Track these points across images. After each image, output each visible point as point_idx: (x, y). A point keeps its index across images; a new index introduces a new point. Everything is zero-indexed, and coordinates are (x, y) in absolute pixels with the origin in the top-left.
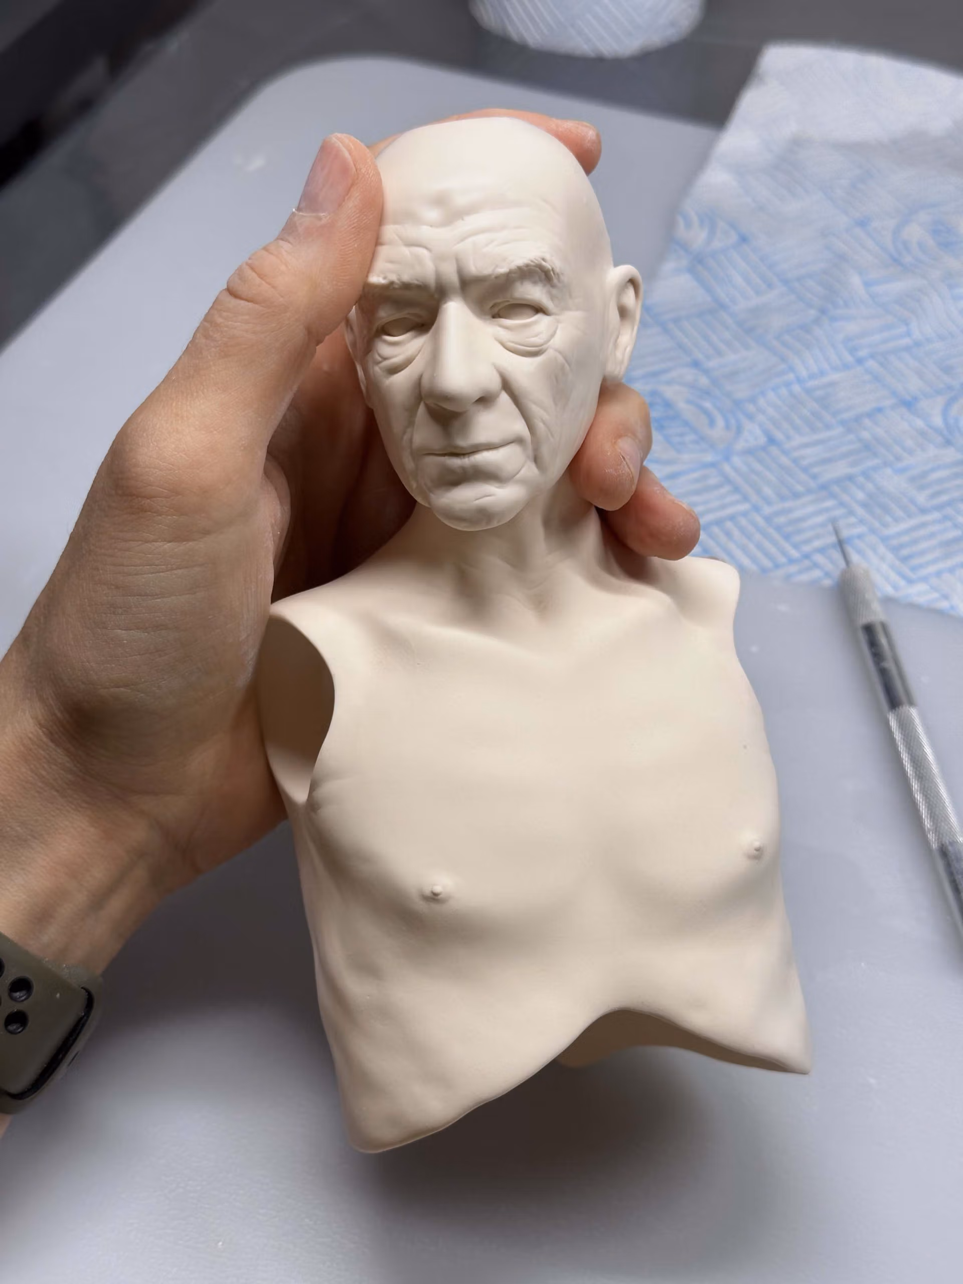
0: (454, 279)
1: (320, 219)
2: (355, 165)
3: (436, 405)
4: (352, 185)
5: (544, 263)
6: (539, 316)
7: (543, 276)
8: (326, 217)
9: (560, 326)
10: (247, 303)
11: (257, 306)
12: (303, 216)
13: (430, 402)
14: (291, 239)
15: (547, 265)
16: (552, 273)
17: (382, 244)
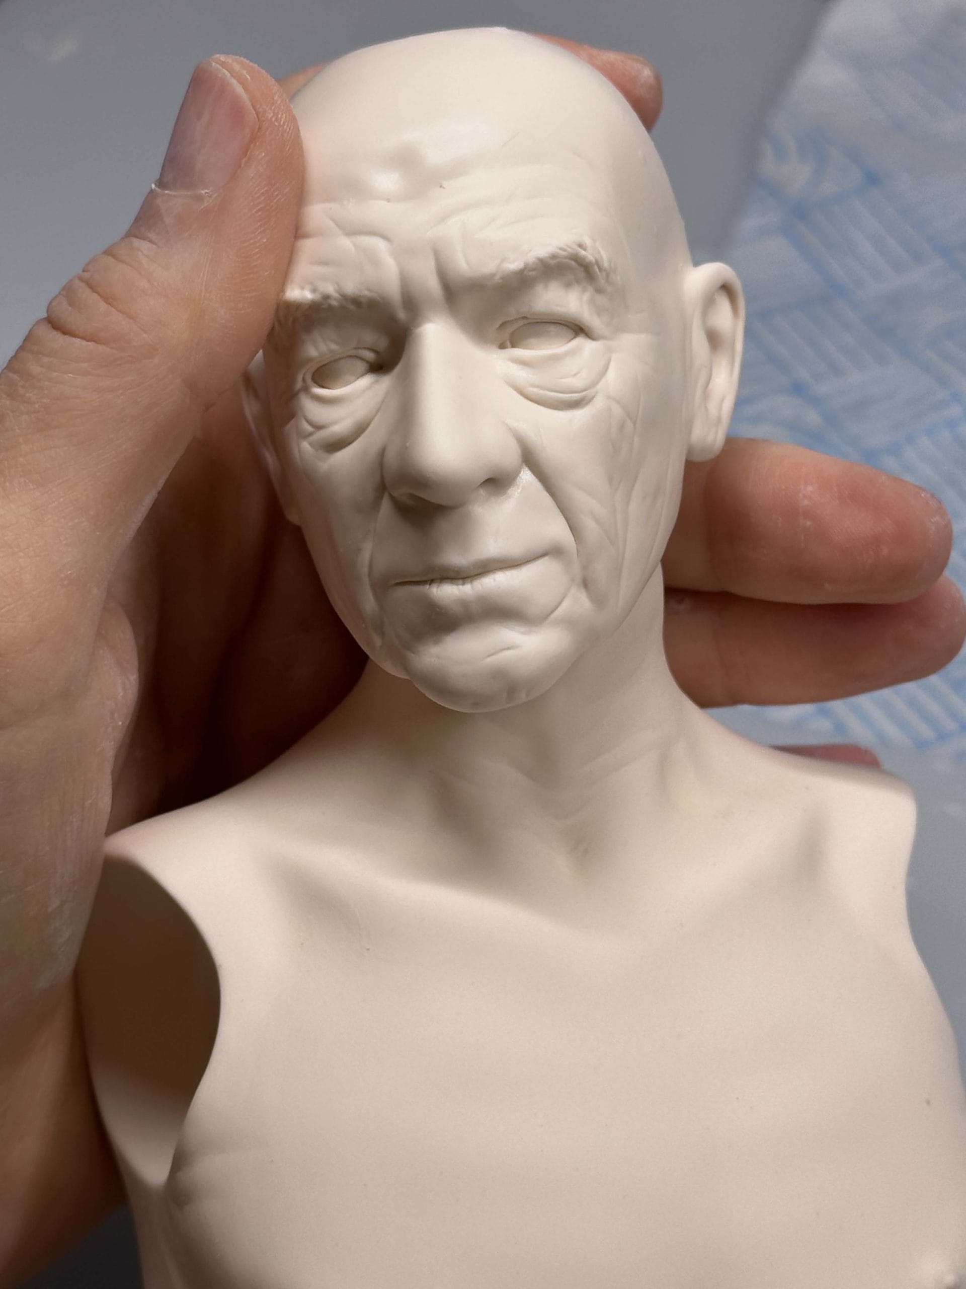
0: (433, 285)
1: (200, 198)
2: (254, 107)
3: (412, 496)
4: (253, 139)
5: (583, 253)
6: (580, 341)
7: (582, 274)
8: (210, 197)
9: (614, 356)
10: (84, 343)
11: (101, 348)
12: (170, 195)
13: (400, 493)
14: (152, 235)
15: (589, 256)
16: (596, 268)
17: (306, 236)
